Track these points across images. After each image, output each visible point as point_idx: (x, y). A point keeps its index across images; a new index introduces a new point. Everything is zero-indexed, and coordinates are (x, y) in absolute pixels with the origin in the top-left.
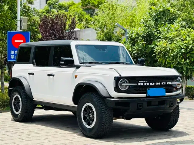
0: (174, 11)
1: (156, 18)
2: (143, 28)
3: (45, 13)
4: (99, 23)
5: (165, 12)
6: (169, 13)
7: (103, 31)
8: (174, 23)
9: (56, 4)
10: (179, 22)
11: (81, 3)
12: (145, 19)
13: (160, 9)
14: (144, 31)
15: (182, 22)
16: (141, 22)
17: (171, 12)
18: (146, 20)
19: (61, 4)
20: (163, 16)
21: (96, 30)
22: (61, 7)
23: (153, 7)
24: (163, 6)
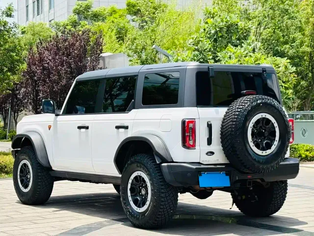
0: (245, 26)
1: (215, 37)
2: (191, 54)
3: (69, 27)
4: (133, 44)
5: (230, 28)
6: (237, 28)
7: (140, 57)
8: (243, 44)
9: (89, 12)
10: (250, 43)
11: (127, 9)
12: (194, 39)
13: (221, 24)
14: (192, 58)
15: (256, 43)
16: (190, 44)
17: (241, 27)
18: (196, 40)
19: (96, 11)
20: (226, 34)
21: (129, 56)
22: (96, 17)
23: (210, 21)
24: (226, 18)
